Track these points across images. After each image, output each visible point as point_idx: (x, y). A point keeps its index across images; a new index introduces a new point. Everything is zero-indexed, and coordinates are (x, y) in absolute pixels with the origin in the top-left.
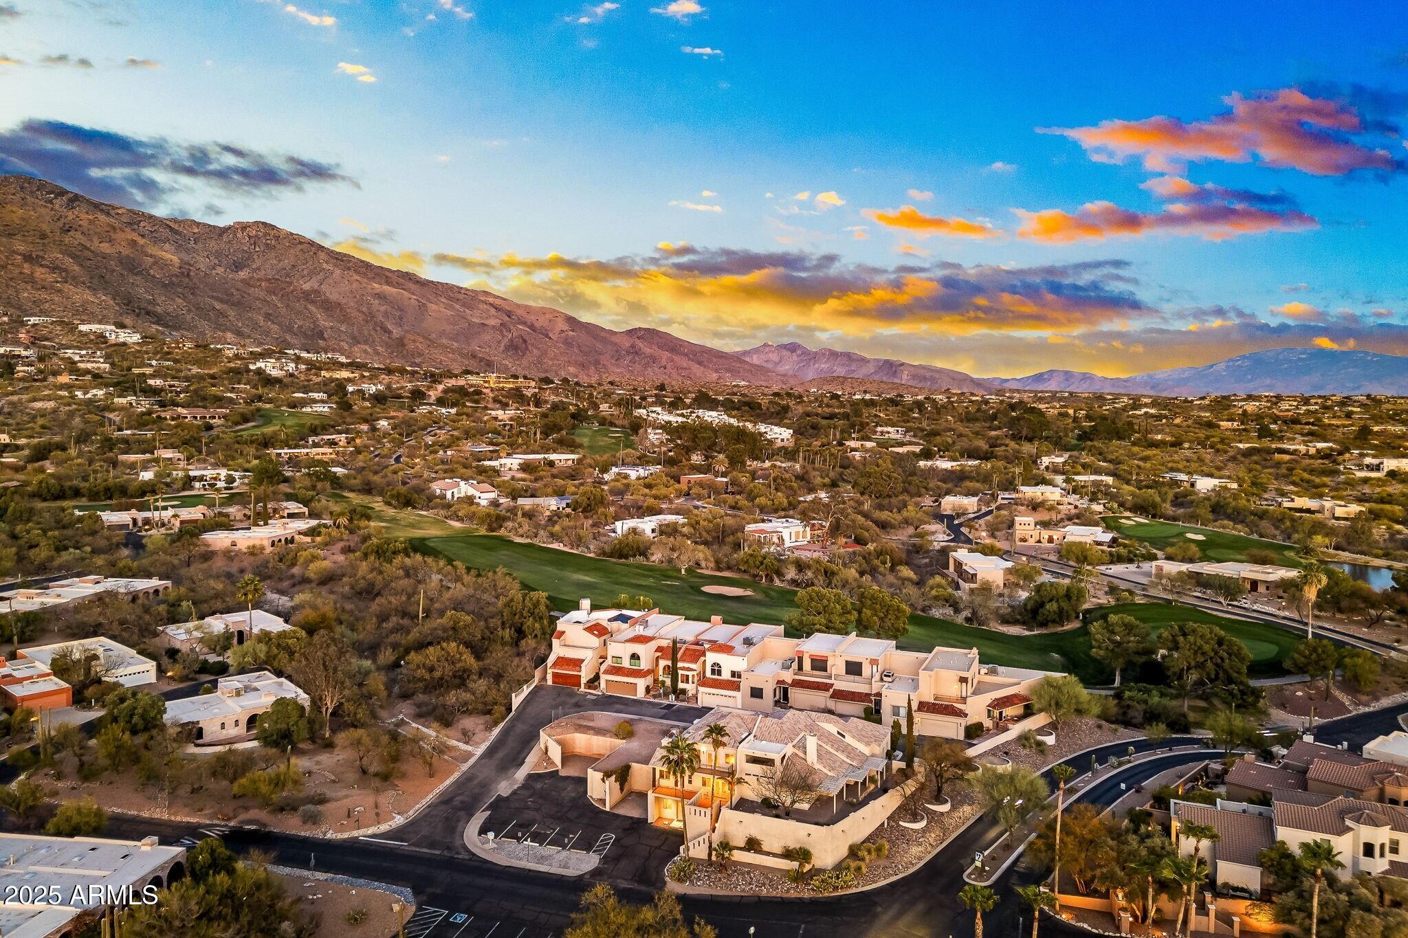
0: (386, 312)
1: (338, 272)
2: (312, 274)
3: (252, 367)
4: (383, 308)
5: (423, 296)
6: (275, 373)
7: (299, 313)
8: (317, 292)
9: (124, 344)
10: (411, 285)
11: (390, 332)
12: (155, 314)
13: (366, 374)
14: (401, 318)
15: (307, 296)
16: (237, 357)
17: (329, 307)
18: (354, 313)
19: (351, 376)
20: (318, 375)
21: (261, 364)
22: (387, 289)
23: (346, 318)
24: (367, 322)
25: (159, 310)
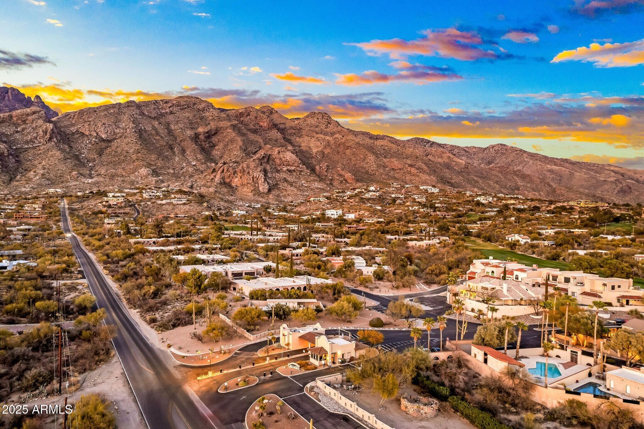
0: (553, 178)
1: (531, 161)
2: (520, 163)
3: (475, 200)
4: (551, 176)
5: (573, 170)
6: (484, 202)
7: (510, 180)
8: (519, 171)
9: (433, 193)
10: (567, 165)
11: (552, 186)
12: (451, 183)
13: (521, 201)
14: (560, 180)
15: (515, 173)
16: (471, 196)
17: (524, 177)
18: (536, 179)
19: (515, 202)
20: (501, 202)
21: (479, 198)
22: (554, 167)
23: (531, 181)
24: (541, 182)
25: (453, 181)
